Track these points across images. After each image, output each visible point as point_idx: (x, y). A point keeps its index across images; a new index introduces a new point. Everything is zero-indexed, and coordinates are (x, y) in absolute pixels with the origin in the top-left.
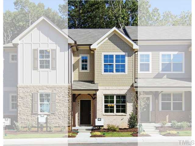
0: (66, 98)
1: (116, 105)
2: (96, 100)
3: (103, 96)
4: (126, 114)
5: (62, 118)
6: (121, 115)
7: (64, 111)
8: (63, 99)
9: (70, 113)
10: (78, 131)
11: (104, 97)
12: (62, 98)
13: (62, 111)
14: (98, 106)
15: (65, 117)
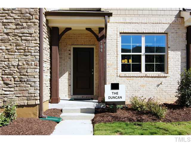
0: (24, 28)
1: (146, 55)
2: (105, 43)
3: (119, 36)
4: (166, 75)
5: (13, 82)
6: (157, 76)
7: (18, 65)
8: (17, 31)
9: (38, 70)
10: (62, 115)
11: (121, 38)
12: (14, 27)
13: (14, 64)
14: (108, 58)
15: (21, 81)
